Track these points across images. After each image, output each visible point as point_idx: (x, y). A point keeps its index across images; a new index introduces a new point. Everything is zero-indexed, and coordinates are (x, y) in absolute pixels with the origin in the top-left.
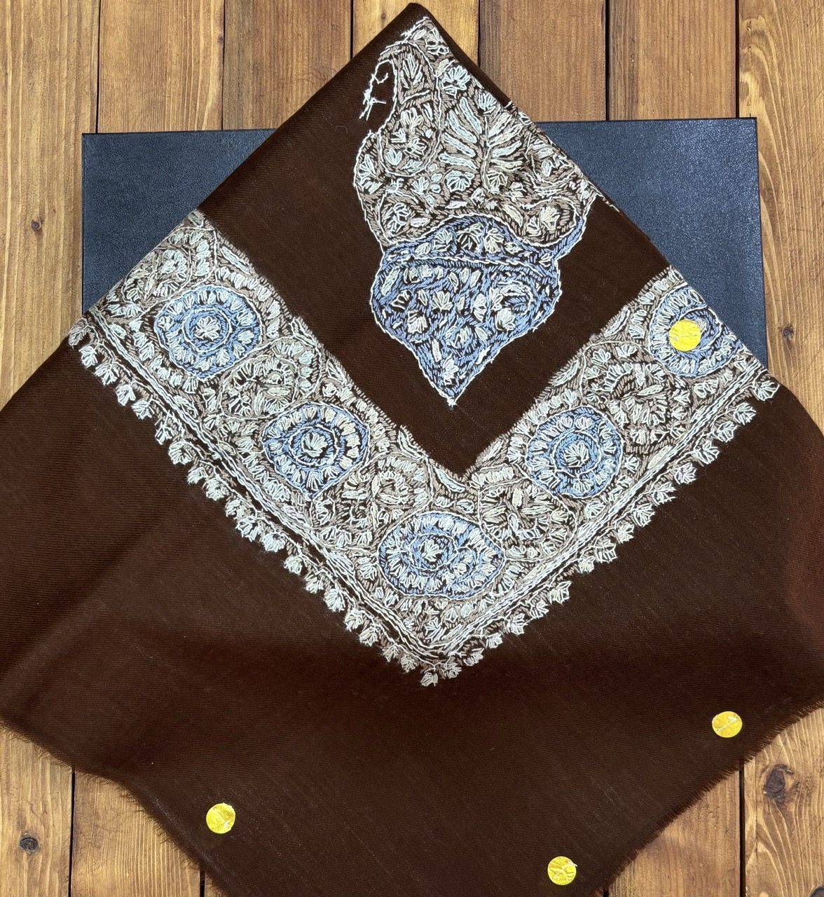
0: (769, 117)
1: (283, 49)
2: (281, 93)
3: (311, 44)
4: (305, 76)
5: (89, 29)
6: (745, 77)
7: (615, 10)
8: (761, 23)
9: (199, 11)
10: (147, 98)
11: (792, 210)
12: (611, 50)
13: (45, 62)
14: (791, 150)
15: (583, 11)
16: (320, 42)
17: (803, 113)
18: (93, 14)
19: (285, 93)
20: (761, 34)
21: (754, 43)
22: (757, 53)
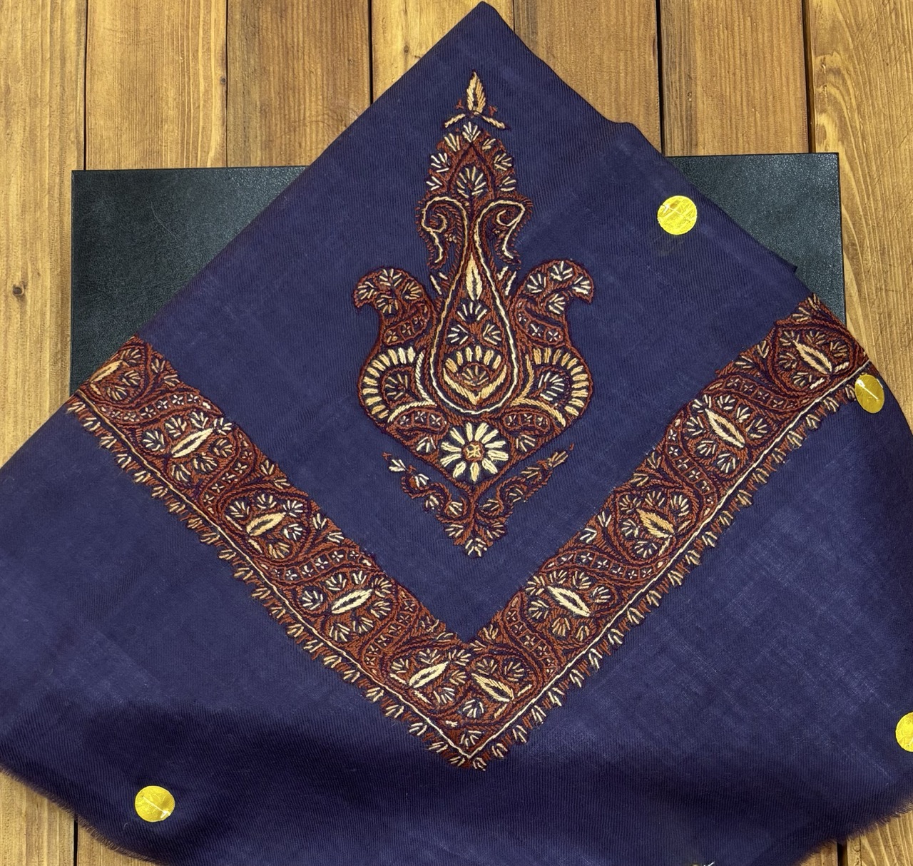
0: (850, 163)
1: (294, 87)
2: (292, 137)
3: (325, 82)
4: (320, 118)
5: (74, 72)
6: (821, 119)
7: (668, 44)
8: (836, 60)
9: (197, 51)
10: (141, 148)
11: (879, 268)
12: (665, 88)
13: (25, 109)
14: (876, 200)
15: (632, 45)
16: (335, 79)
17: (887, 160)
18: (78, 55)
19: (297, 137)
20: (837, 72)
21: (830, 82)
22: (833, 93)
